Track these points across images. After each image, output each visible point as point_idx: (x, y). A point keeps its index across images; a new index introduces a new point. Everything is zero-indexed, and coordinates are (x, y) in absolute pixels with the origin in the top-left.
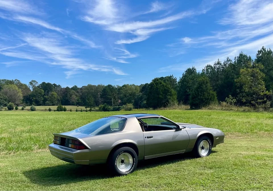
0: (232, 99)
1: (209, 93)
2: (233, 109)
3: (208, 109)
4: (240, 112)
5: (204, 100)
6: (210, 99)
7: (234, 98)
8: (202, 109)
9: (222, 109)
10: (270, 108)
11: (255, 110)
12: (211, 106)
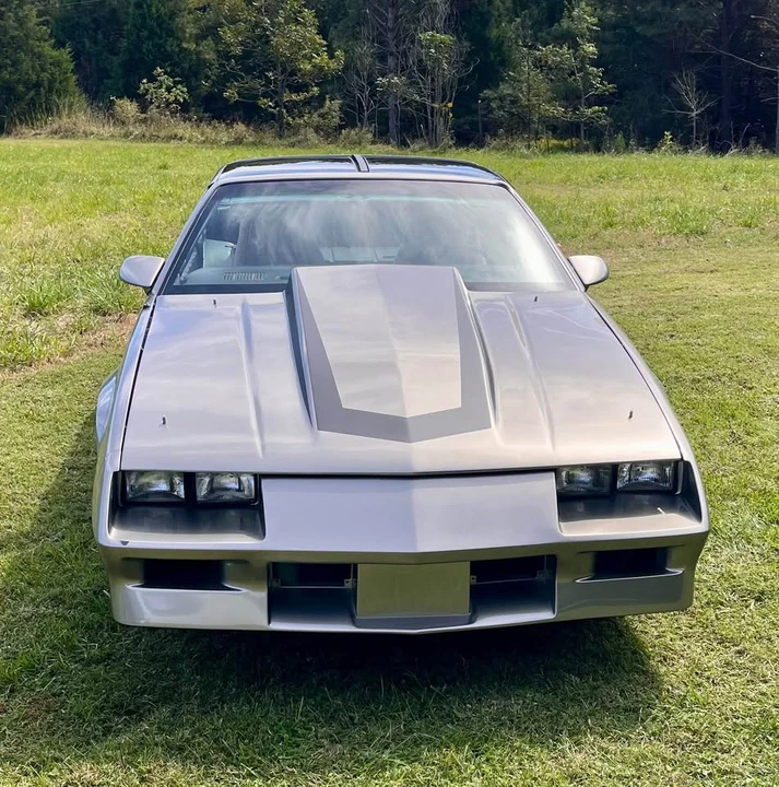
0: (169, 90)
1: (39, 56)
2: (180, 132)
3: (55, 132)
4: (219, 147)
5: (21, 88)
6: (46, 83)
7: (176, 83)
8: (21, 136)
9: (126, 136)
10: (341, 127)
11: (281, 137)
12: (65, 121)
